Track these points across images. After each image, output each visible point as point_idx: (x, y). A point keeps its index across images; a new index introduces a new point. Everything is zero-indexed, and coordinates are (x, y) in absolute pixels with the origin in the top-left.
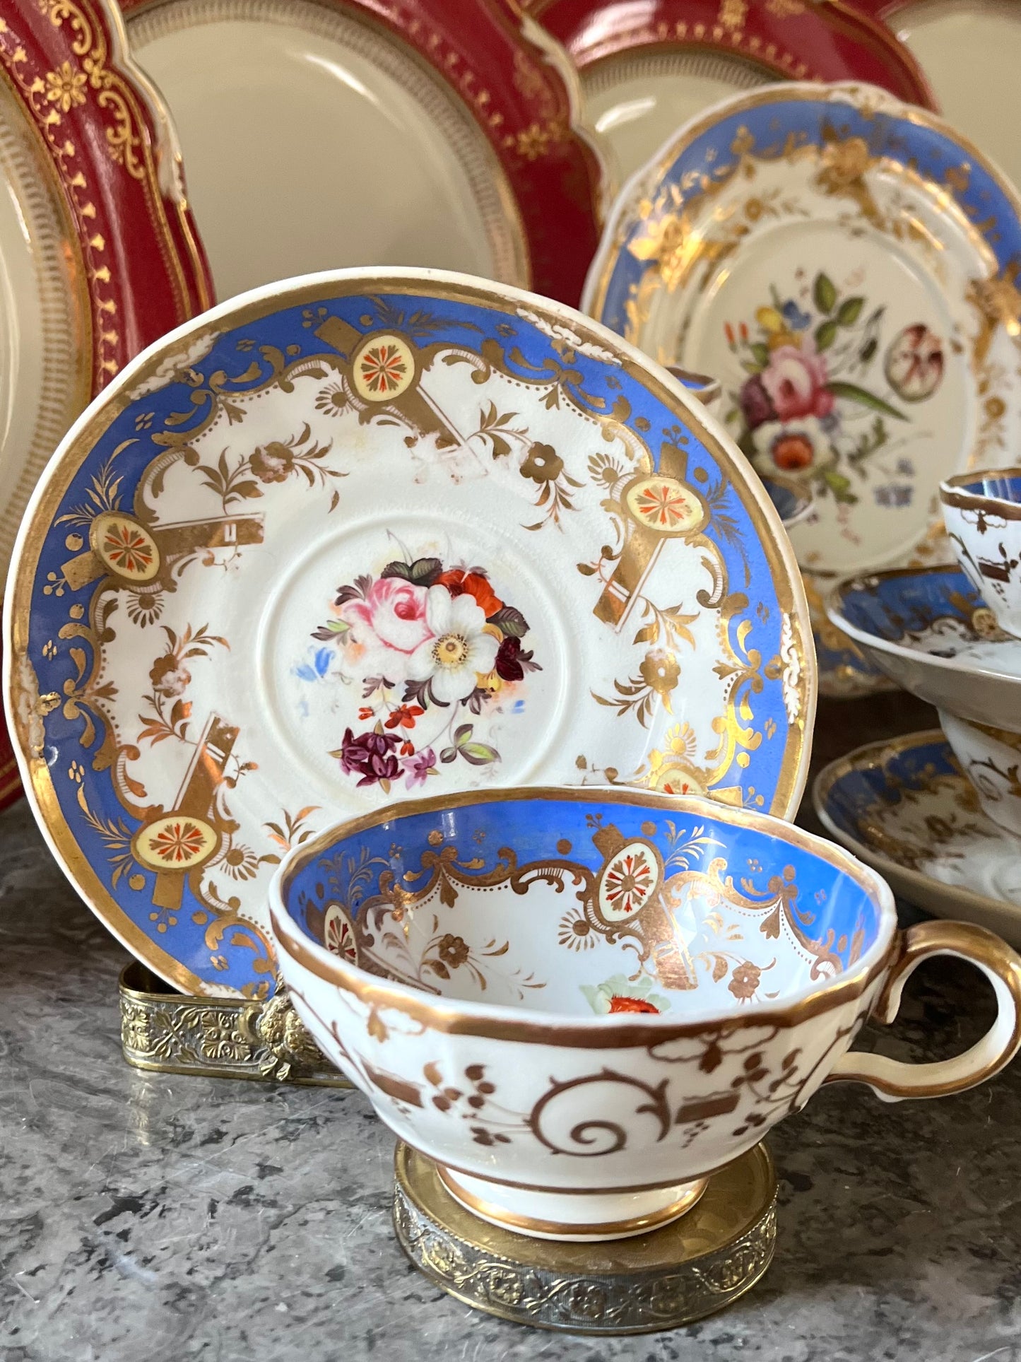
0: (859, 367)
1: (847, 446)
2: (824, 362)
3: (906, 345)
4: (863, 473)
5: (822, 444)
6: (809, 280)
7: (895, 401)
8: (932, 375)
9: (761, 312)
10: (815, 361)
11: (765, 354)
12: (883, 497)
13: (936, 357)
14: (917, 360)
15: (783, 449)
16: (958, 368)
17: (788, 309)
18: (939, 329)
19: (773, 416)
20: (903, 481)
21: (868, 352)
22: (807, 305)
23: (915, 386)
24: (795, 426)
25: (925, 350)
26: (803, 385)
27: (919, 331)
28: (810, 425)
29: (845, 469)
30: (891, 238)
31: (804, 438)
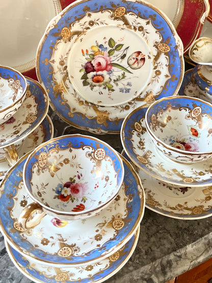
0: (120, 60)
1: (114, 78)
2: (110, 59)
3: (134, 56)
4: (117, 85)
5: (107, 77)
6: (107, 40)
7: (129, 69)
8: (141, 63)
9: (92, 47)
10: (108, 58)
11: (93, 56)
12: (121, 90)
13: (143, 59)
14: (137, 59)
15: (95, 78)
16: (149, 63)
17: (101, 46)
18: (145, 53)
19: (94, 70)
20: (128, 87)
21: (123, 57)
22: (107, 45)
23: (136, 65)
24: (100, 73)
25: (139, 58)
26: (104, 64)
27: (139, 53)
28: (105, 73)
29: (112, 83)
30: (133, 31)
31: (102, 76)
